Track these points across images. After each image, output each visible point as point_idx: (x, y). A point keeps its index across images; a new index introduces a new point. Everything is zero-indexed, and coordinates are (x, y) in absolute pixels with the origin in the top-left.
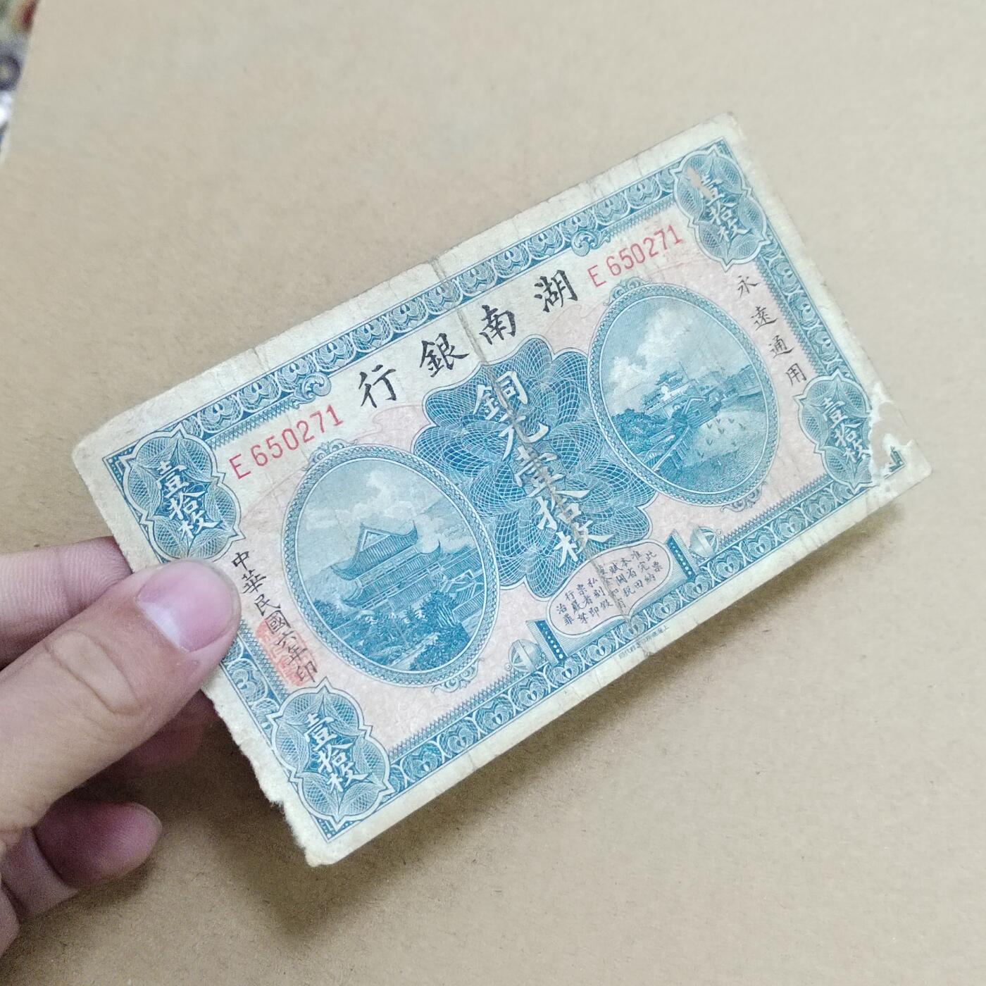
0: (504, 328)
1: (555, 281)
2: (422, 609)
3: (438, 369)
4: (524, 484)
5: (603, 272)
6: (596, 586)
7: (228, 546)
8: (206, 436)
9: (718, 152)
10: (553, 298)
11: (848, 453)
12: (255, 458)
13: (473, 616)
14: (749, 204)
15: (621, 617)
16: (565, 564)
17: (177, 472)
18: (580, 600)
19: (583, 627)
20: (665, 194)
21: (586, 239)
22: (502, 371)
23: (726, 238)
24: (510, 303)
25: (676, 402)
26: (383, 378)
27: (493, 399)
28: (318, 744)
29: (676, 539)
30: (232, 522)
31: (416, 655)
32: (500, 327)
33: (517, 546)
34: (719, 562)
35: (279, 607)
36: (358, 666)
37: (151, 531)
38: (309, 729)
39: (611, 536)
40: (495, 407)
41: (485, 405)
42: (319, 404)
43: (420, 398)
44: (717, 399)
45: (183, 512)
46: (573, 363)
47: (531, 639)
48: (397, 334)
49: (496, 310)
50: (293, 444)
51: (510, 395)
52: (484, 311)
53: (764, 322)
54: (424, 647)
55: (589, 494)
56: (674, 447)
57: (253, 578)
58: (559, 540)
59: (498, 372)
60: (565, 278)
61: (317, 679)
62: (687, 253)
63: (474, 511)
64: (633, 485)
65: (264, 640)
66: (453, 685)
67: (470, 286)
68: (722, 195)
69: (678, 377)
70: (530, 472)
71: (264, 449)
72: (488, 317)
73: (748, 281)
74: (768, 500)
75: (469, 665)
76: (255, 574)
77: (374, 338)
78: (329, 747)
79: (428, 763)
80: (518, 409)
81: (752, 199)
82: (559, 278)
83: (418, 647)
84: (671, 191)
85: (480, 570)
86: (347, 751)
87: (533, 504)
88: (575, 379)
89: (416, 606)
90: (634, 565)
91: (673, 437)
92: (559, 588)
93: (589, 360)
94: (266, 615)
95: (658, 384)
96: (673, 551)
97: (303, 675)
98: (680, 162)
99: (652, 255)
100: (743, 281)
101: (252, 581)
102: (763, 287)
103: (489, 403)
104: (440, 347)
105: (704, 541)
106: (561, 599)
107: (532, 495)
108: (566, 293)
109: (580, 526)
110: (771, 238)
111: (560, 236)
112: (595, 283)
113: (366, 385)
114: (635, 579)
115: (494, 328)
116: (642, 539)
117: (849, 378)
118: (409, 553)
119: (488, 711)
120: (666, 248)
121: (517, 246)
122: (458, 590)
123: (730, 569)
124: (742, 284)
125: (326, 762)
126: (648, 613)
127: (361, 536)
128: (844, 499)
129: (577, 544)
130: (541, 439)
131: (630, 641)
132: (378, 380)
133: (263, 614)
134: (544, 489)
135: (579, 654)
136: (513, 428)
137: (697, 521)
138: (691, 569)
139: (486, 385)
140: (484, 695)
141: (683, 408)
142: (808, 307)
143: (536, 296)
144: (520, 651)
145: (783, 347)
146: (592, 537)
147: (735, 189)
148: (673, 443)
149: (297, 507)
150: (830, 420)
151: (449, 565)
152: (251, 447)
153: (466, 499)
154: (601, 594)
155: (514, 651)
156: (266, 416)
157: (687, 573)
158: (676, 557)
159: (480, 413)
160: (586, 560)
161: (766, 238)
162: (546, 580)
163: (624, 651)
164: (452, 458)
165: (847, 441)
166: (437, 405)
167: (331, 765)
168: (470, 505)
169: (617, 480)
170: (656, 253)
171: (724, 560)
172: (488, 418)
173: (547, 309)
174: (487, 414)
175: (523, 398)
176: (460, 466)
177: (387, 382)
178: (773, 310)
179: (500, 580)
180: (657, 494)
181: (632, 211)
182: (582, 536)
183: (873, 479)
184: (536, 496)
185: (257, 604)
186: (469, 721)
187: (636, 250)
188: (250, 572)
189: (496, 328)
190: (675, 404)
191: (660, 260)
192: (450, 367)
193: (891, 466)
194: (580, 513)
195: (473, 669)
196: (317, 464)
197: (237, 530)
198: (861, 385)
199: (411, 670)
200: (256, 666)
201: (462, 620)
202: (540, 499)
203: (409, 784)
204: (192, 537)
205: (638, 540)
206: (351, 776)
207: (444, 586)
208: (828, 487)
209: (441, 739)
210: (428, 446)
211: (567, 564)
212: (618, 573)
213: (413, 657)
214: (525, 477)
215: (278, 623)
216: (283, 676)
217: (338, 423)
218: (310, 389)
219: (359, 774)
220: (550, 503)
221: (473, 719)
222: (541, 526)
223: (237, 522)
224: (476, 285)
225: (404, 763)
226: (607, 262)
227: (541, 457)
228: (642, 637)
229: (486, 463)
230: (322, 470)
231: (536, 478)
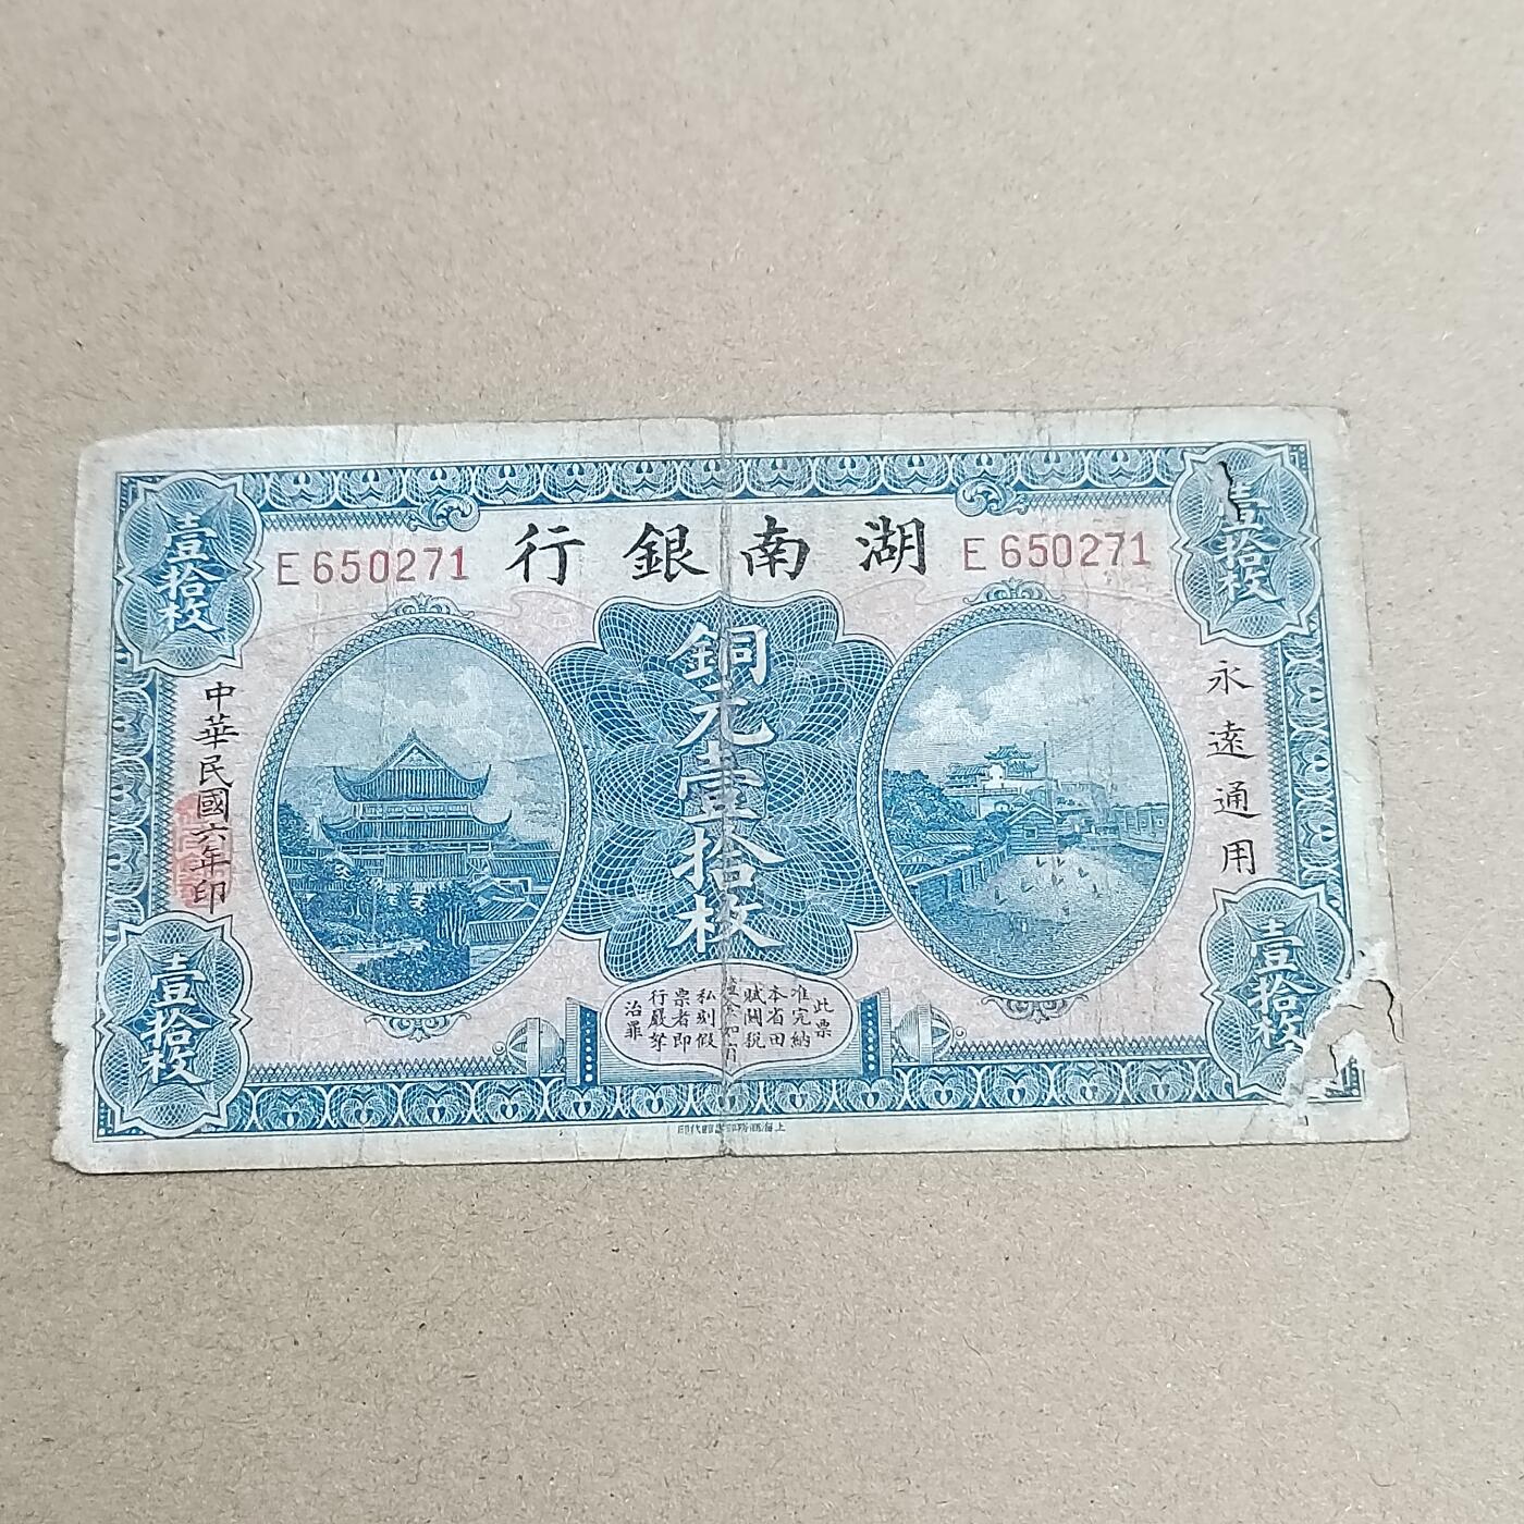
0: (783, 561)
1: (903, 531)
2: (426, 896)
3: (650, 573)
4: (688, 798)
5: (988, 552)
6: (708, 1006)
7: (213, 665)
8: (268, 507)
9: (1287, 460)
10: (885, 554)
11: (1264, 1026)
12: (317, 567)
13: (493, 947)
14: (1301, 559)
15: (719, 1073)
16: (679, 947)
17: (202, 536)
18: (671, 1011)
19: (651, 1055)
20: (1157, 483)
21: (986, 493)
22: (747, 620)
23: (1231, 594)
24: (813, 531)
25: (1006, 799)
26: (560, 546)
27: (710, 653)
28: (162, 1000)
29: (882, 1002)
30: (235, 636)
31: (376, 956)
32: (778, 556)
33: (623, 882)
34: (931, 1077)
35: (229, 785)
36: (284, 926)
37: (123, 593)
38: (165, 972)
39: (781, 944)
40: (707, 665)
41: (694, 656)
42: (448, 539)
43: (600, 598)
44: (1077, 829)
45: (178, 590)
46: (866, 663)
47: (560, 1028)
48: (615, 496)
49: (785, 530)
50: (379, 575)
51: (741, 660)
52: (766, 523)
53: (1228, 750)
54: (396, 951)
55: (782, 864)
56: (961, 865)
57: (220, 726)
58: (693, 907)
59: (739, 619)
60: (920, 535)
61: (217, 913)
62: (1148, 586)
63: (589, 798)
64: (860, 887)
65: (181, 819)
66: (403, 1028)
67: (763, 479)
68: (1258, 526)
69: (1030, 764)
70: (708, 785)
71: (336, 562)
72: (767, 536)
73: (1236, 676)
74: (1073, 1025)
75: (444, 1013)
76: (226, 722)
77: (577, 486)
78: (176, 1012)
79: (296, 1115)
80: (742, 685)
81: (1310, 553)
82: (911, 530)
83: (386, 946)
84: (1171, 484)
85: (546, 888)
86: (196, 1032)
87: (686, 832)
88: (856, 686)
89: (420, 887)
90: (788, 1006)
91: (968, 848)
92: (649, 977)
93: (895, 669)
94: (206, 786)
95: (989, 758)
96: (864, 1021)
97: (201, 895)
98: (1209, 448)
99: (1084, 563)
100: (1225, 671)
101: (216, 729)
102: (1257, 696)
103: (701, 656)
104: (669, 542)
105: (926, 1033)
106: (642, 994)
107: (692, 820)
108: (911, 557)
109: (738, 904)
110: (1313, 626)
111: (947, 472)
112: (967, 562)
113: (529, 544)
114: (777, 1029)
115: (767, 554)
116: (825, 974)
117: (1336, 909)
118: (457, 808)
119: (429, 1093)
120: (1114, 563)
121: (868, 457)
122: (494, 898)
123: (944, 1098)
124: (1222, 674)
125: (158, 1031)
126: (765, 1089)
127: (403, 747)
128: (1211, 1093)
129: (717, 928)
130: (753, 747)
131: (711, 1115)
132: (552, 546)
133: (202, 782)
134: (713, 821)
135: (618, 1089)
136: (718, 709)
137: (931, 995)
138: (877, 1064)
139: (710, 629)
140: (439, 1067)
141: (1012, 813)
142: (1322, 763)
143: (859, 539)
144: (532, 1035)
145: (1242, 803)
146: (747, 929)
147: (1289, 528)
148: (963, 857)
149: (336, 663)
150: (1260, 956)
151: (504, 855)
152: (319, 550)
153: (587, 775)
154: (710, 1021)
155: (523, 1031)
156: (364, 520)
157: (866, 1065)
158: (864, 1031)
159: (679, 664)
160: (716, 958)
161: (1304, 623)
162: (635, 955)
163: (690, 1124)
164: (600, 705)
165: (1271, 1007)
166: (619, 622)
167: (163, 1038)
168: (588, 786)
169: (838, 867)
170: (1095, 564)
171: (943, 1081)
172: (689, 676)
173: (866, 565)
174: (689, 670)
175: (759, 674)
176: (605, 723)
177: (563, 556)
178: (1256, 738)
179: (567, 917)
180: (892, 919)
181: (1087, 485)
182: (732, 920)
183: (1284, 1091)
184: (696, 824)
185: (203, 764)
186: (393, 1092)
187: (1062, 544)
188: (222, 716)
189: (771, 556)
190: (1003, 802)
191: (1096, 576)
192: (670, 577)
193: (1333, 1087)
194: (750, 884)
195: (446, 1023)
196: (398, 619)
197: (237, 652)
198: (1351, 931)
199: (355, 973)
200: (149, 848)
201: (473, 943)
202: (699, 832)
203: (253, 1128)
204: (172, 630)
205: (818, 973)
206: (179, 1069)
207: (478, 881)
208: (1195, 1061)
209: (336, 1092)
210: (575, 672)
211: (684, 948)
212: (755, 1005)
213: (370, 956)
214: (695, 788)
215: (214, 806)
216: (175, 881)
217: (460, 576)
218: (445, 513)
219: (193, 1072)
220: (713, 844)
221: (400, 1093)
222: (677, 872)
223: (243, 641)
224: (772, 484)
225: (263, 1095)
226: (1004, 541)
227: (736, 772)
228: (733, 1121)
229: (648, 738)
230: (401, 630)
231: (712, 798)
